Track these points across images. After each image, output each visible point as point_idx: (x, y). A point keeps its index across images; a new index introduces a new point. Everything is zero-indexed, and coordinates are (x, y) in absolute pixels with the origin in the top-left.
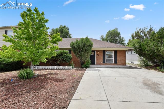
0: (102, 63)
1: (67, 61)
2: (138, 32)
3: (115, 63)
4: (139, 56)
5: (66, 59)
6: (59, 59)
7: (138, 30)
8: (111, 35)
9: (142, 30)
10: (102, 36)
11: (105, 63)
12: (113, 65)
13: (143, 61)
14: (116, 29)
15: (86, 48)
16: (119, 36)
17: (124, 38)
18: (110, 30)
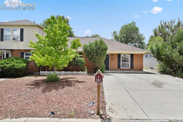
0: (117, 69)
1: (81, 66)
2: (162, 27)
3: (131, 68)
4: (157, 60)
5: (80, 64)
6: (72, 64)
7: (163, 23)
8: (127, 32)
9: (167, 24)
10: (115, 33)
11: (120, 68)
12: (129, 70)
13: (162, 65)
14: (134, 23)
15: (101, 52)
16: (137, 33)
17: (144, 36)
18: (126, 25)
